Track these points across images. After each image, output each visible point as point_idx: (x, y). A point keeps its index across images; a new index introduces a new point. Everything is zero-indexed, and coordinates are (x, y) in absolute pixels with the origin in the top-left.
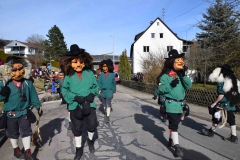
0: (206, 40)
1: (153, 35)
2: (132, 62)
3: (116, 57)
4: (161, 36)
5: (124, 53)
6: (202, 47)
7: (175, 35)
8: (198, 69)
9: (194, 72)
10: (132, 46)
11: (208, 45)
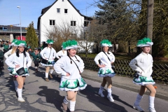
0: (103, 17)
1: (58, 10)
2: (39, 34)
3: (23, 29)
4: (66, 11)
5: (32, 25)
6: (100, 23)
7: (78, 11)
8: (96, 42)
9: (92, 44)
10: (39, 19)
11: (104, 22)
